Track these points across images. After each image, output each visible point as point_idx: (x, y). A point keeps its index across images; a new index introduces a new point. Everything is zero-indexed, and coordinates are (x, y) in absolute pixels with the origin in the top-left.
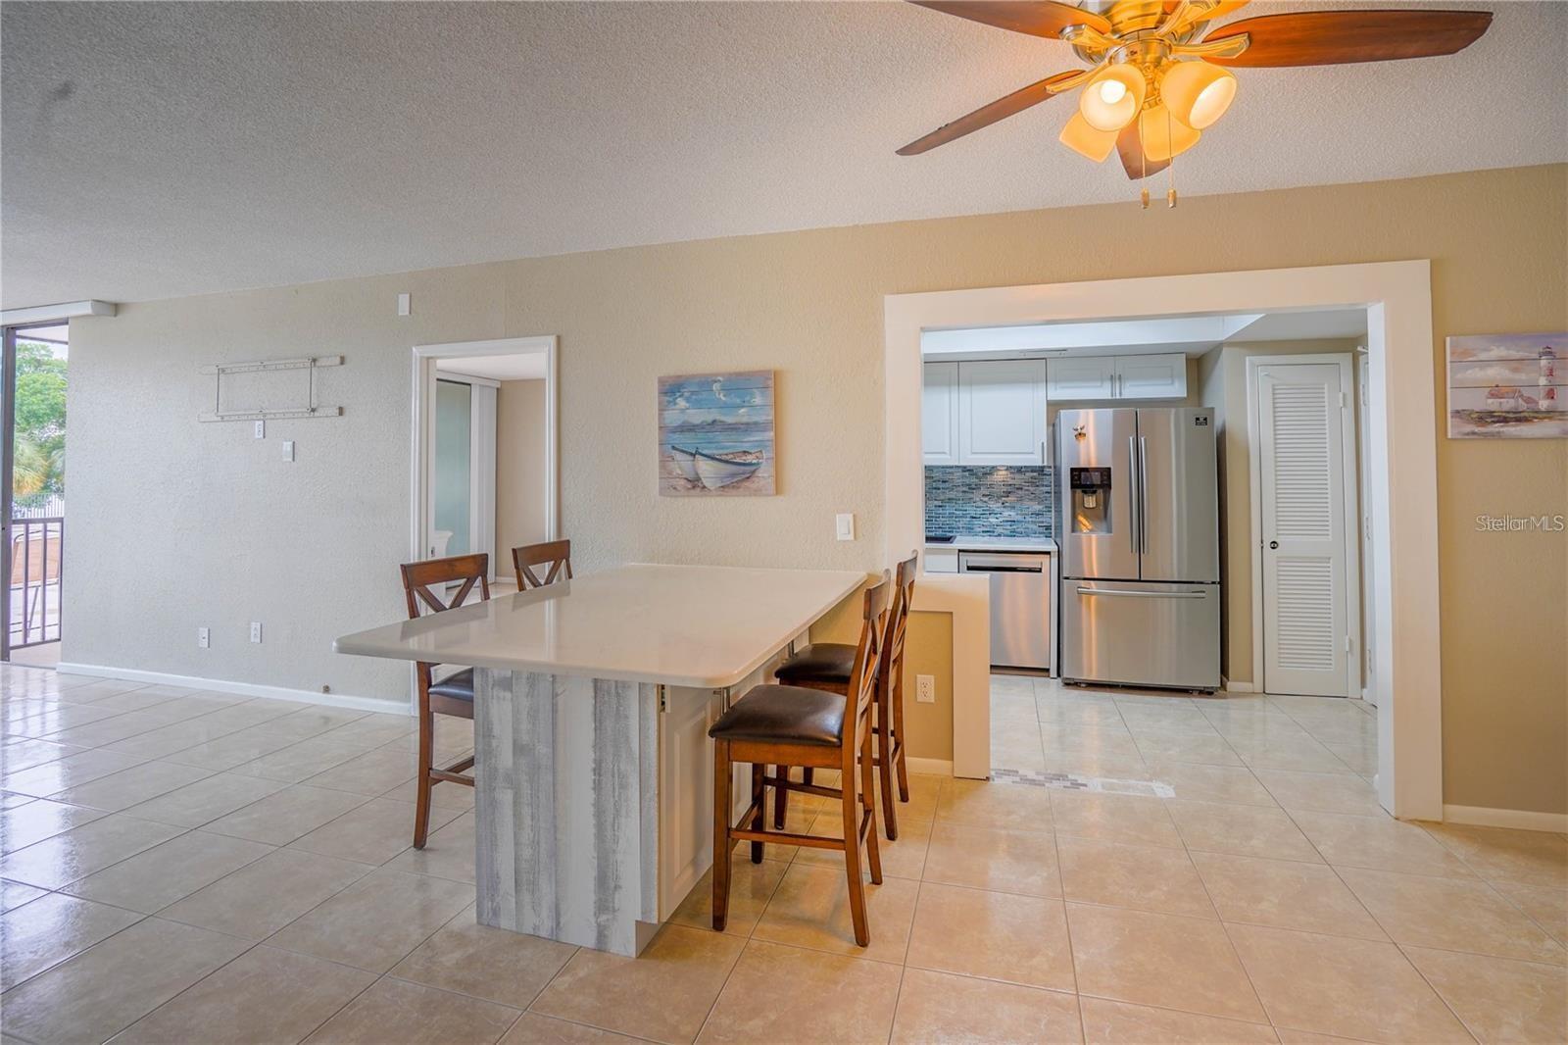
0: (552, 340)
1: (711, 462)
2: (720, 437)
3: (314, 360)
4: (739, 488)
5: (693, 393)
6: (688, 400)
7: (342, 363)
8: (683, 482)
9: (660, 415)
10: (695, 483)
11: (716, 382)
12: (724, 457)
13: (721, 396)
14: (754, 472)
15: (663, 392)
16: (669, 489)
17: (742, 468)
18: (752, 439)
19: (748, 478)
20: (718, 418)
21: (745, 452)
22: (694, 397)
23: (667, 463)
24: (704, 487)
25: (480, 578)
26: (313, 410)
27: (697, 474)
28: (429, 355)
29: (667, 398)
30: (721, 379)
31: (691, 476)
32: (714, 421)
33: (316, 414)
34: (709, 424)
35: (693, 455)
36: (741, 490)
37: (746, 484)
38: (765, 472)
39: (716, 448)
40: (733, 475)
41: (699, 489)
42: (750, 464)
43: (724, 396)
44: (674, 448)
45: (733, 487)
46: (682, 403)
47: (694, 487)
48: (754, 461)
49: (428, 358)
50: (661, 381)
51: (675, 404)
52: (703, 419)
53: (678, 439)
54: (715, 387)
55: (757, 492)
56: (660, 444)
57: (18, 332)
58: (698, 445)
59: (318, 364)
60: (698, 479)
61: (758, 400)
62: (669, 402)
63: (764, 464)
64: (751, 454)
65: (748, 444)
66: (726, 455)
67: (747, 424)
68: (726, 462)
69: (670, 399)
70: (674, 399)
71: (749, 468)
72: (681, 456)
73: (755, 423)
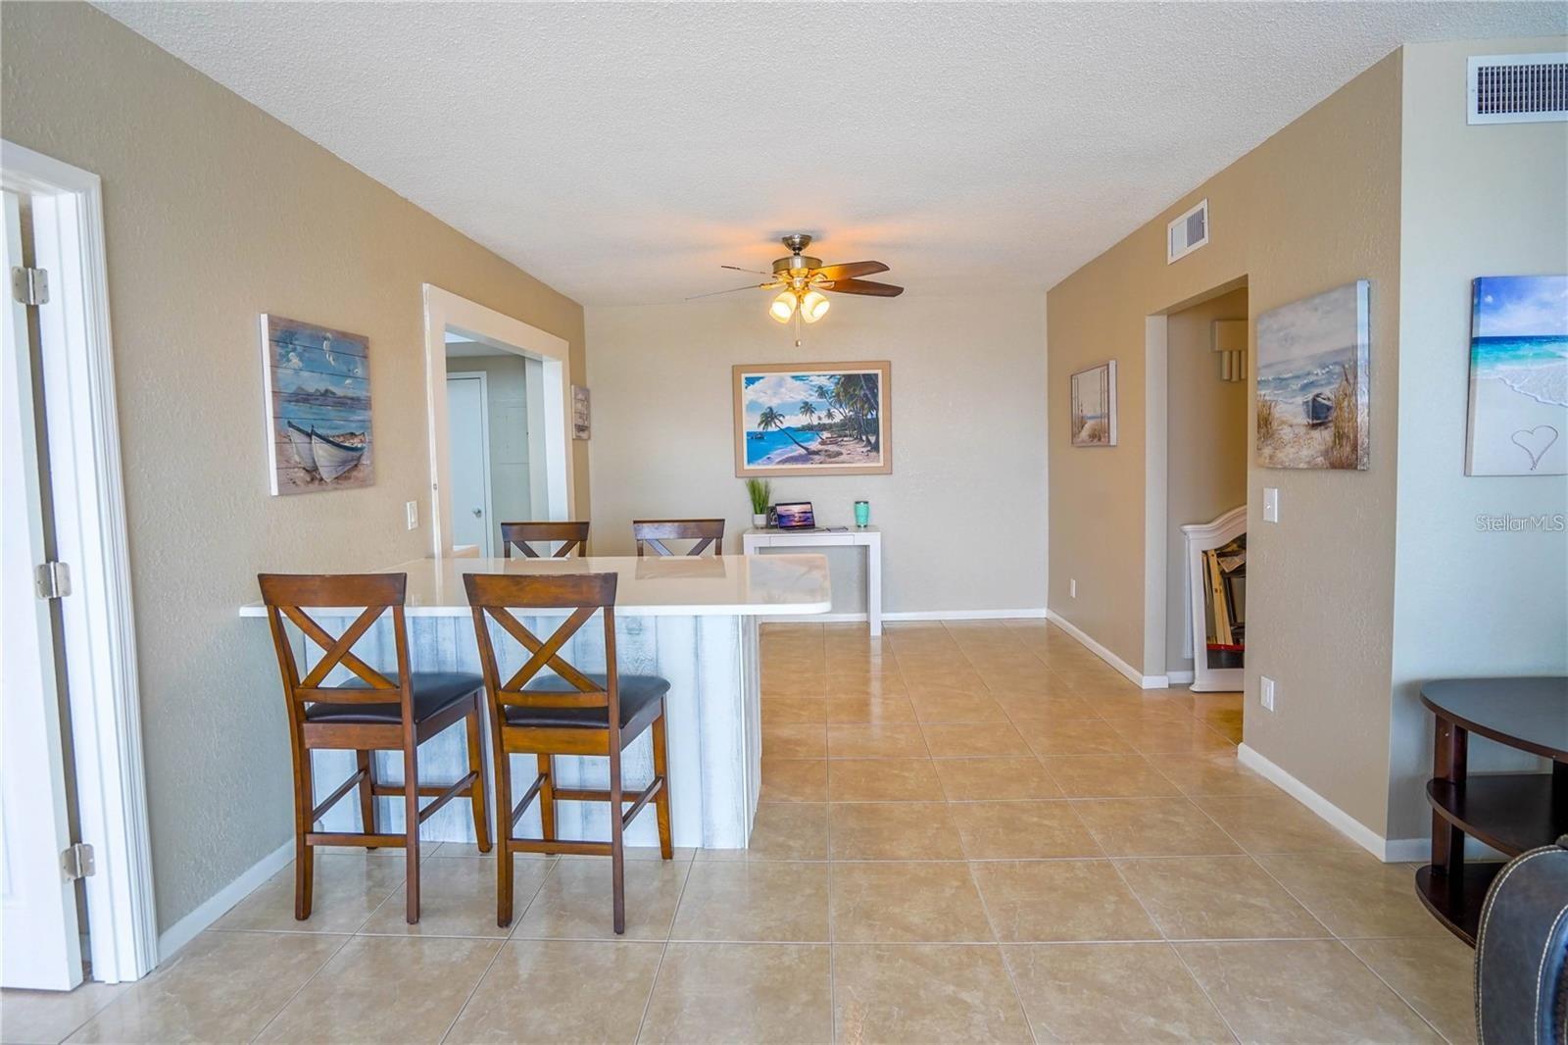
1: (326, 446)
2: (330, 412)
4: (349, 478)
6: (300, 356)
8: (299, 474)
9: (272, 371)
10: (312, 472)
11: (325, 339)
12: (336, 440)
13: (331, 358)
14: (359, 459)
16: (288, 485)
17: (352, 454)
18: (356, 418)
19: (356, 466)
21: (353, 434)
22: (307, 355)
23: (284, 445)
24: (322, 479)
27: (314, 462)
30: (329, 335)
31: (309, 465)
32: (327, 391)
34: (322, 395)
35: (309, 435)
36: (352, 480)
37: (355, 473)
38: (367, 459)
40: (345, 463)
41: (316, 484)
42: (358, 449)
44: (290, 425)
45: (346, 478)
47: (310, 481)
48: (359, 446)
52: (316, 387)
55: (362, 484)
56: (275, 418)
58: (313, 422)
60: (316, 469)
63: (366, 449)
64: (356, 436)
65: (354, 425)
66: (338, 436)
67: (352, 399)
68: (338, 445)
69: (283, 352)
70: (288, 353)
71: (356, 454)
72: (296, 437)
73: (358, 399)
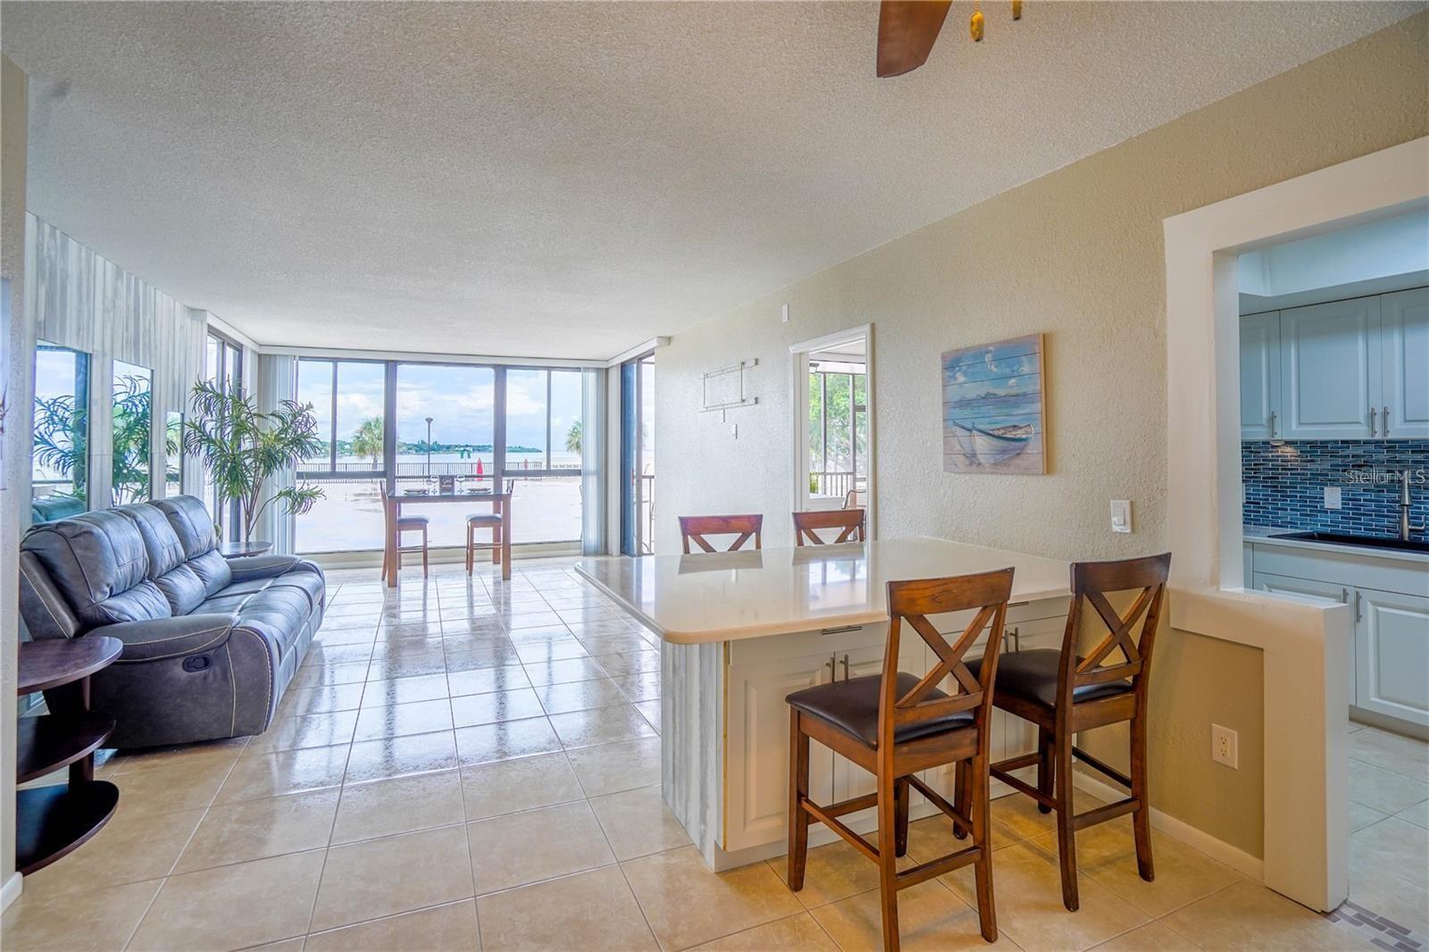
0: (867, 328)
1: (985, 438)
2: (993, 411)
3: (743, 363)
4: (1010, 465)
5: (969, 366)
6: (965, 374)
7: (756, 364)
8: (962, 457)
9: (944, 390)
10: (972, 458)
11: (988, 352)
12: (996, 433)
13: (993, 367)
14: (1023, 448)
15: (946, 368)
16: (950, 466)
17: (1014, 443)
18: (1020, 412)
19: (1018, 454)
20: (991, 391)
21: (1015, 426)
22: (970, 370)
23: (948, 438)
24: (980, 464)
25: (754, 534)
26: (743, 401)
27: (973, 450)
28: (802, 351)
29: (949, 374)
30: (992, 348)
31: (969, 452)
32: (988, 394)
33: (746, 404)
34: (983, 398)
35: (970, 431)
36: (1012, 468)
37: (1017, 461)
38: (1035, 448)
39: (990, 424)
40: (1004, 451)
41: (975, 467)
42: (1020, 440)
43: (995, 367)
44: (955, 423)
45: (1005, 465)
46: (961, 378)
47: (971, 464)
48: (1024, 436)
49: (801, 354)
50: (944, 357)
51: (956, 379)
52: (977, 393)
53: (958, 413)
54: (988, 358)
55: (1026, 472)
56: (945, 420)
57: (644, 360)
58: (974, 420)
59: (746, 366)
60: (974, 455)
61: (1026, 369)
62: (950, 377)
63: (1033, 439)
64: (1020, 428)
65: (1018, 418)
66: (998, 429)
67: (1017, 396)
68: (999, 437)
69: (951, 374)
70: (955, 374)
71: (1023, 444)
72: (960, 432)
73: (1025, 395)
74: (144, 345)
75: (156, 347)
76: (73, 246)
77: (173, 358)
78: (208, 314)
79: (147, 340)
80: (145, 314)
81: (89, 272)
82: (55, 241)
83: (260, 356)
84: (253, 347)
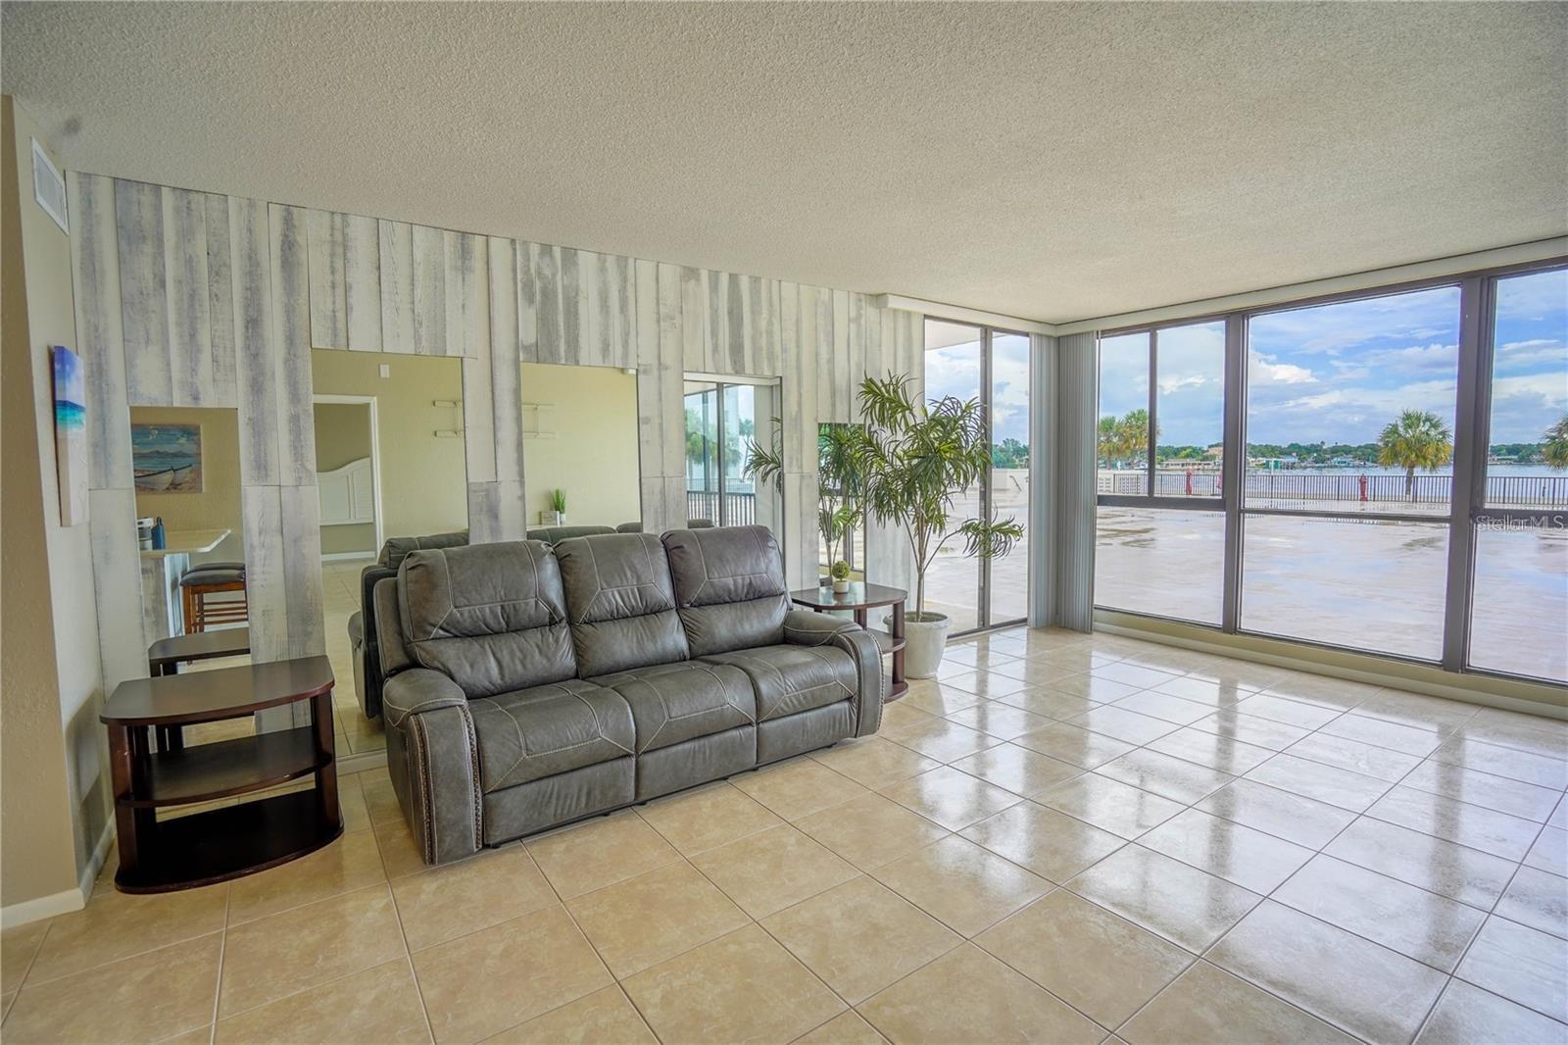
74: (756, 350)
75: (784, 350)
76: (587, 260)
77: (831, 361)
78: (890, 297)
79: (764, 342)
80: (755, 312)
81: (625, 280)
82: (552, 256)
83: (1059, 338)
84: (1036, 331)
